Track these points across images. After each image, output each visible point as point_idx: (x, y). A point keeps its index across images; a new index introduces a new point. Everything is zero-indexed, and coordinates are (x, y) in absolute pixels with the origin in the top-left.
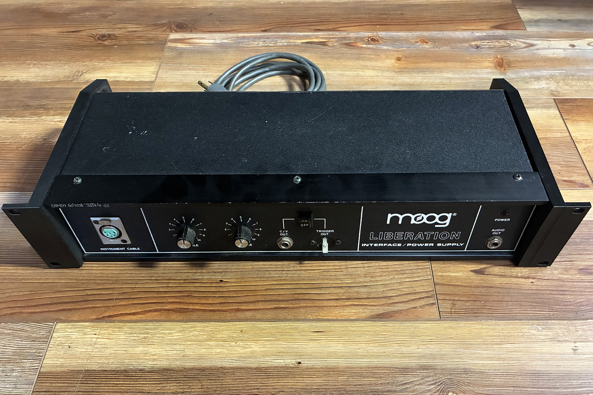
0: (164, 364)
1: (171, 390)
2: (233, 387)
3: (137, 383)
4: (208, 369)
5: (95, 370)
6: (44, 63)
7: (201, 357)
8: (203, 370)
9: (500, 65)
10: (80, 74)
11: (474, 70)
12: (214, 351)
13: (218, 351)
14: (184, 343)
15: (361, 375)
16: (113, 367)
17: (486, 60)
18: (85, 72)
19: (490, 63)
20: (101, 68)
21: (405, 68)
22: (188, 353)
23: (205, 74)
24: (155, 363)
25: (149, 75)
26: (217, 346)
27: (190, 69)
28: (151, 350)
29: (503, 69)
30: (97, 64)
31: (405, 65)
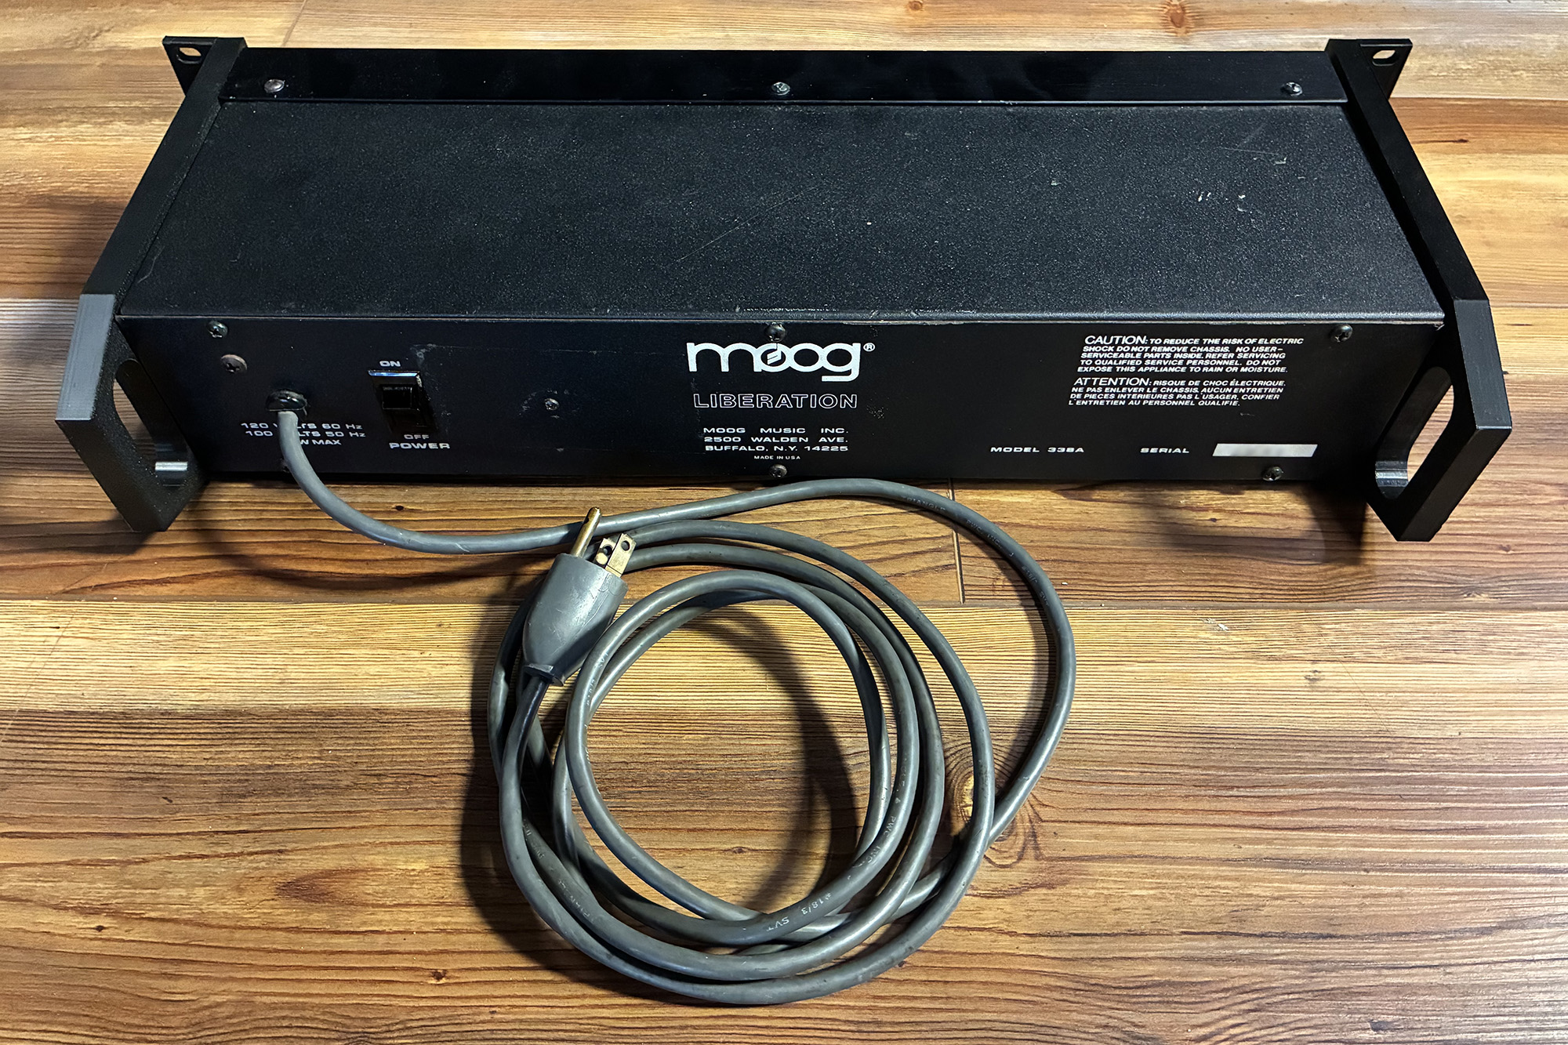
0: (229, 699)
1: (239, 760)
2: (403, 756)
3: (152, 742)
4: (340, 713)
5: (45, 712)
6: (11, 10)
7: (328, 685)
8: (329, 714)
9: (1176, 21)
10: (94, 34)
11: (1107, 32)
12: (365, 669)
13: (373, 670)
14: (285, 651)
15: (743, 732)
16: (95, 705)
17: (1142, 10)
18: (106, 28)
19: (1152, 15)
20: (146, 21)
21: (930, 26)
22: (293, 675)
23: (413, 35)
24: (204, 696)
25: (268, 37)
26: (374, 660)
27: (375, 25)
28: (198, 665)
29: (1182, 30)
30: (138, 10)
31: (931, 19)
